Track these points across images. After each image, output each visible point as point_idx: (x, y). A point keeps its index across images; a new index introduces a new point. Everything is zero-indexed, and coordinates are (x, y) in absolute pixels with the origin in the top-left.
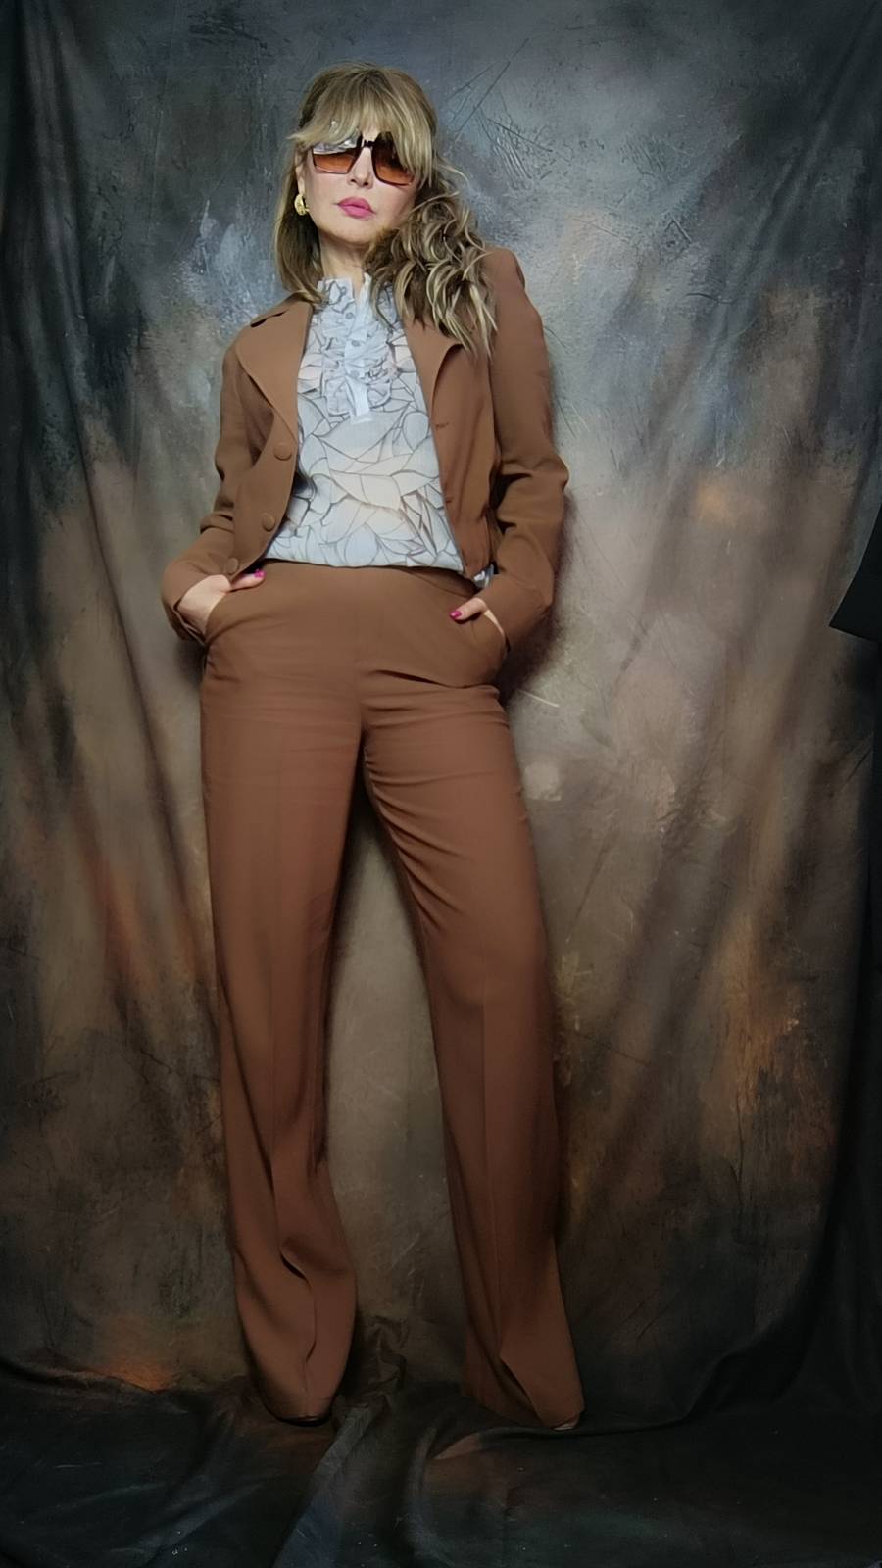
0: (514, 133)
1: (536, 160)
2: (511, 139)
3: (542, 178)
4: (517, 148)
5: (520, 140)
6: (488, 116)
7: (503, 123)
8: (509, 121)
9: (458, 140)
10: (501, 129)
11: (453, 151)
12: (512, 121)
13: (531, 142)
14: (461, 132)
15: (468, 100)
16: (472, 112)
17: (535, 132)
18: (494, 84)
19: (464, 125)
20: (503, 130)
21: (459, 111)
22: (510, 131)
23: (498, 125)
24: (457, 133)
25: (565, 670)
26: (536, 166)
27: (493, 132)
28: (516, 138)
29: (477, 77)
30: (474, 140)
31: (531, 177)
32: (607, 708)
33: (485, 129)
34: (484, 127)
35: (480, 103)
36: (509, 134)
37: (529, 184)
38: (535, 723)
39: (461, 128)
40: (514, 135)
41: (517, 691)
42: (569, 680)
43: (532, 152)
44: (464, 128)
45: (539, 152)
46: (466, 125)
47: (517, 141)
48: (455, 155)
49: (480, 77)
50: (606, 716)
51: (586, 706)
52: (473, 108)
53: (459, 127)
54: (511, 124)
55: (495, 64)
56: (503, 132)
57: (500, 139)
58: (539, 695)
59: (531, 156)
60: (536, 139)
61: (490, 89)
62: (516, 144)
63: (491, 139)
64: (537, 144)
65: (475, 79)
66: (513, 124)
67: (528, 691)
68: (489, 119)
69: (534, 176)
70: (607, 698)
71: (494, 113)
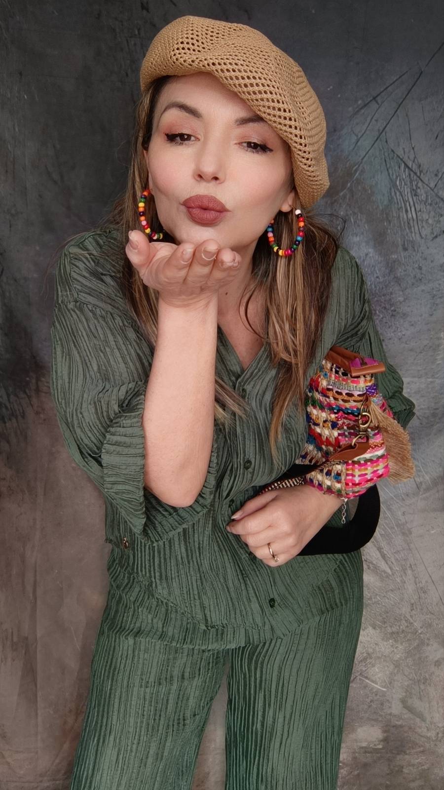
0: (415, 174)
1: (432, 214)
2: (411, 182)
3: (433, 240)
4: (416, 195)
5: (420, 184)
6: (392, 145)
7: (406, 159)
8: (412, 157)
9: (357, 174)
10: (403, 166)
11: (351, 190)
12: (415, 157)
13: (431, 188)
14: (361, 165)
15: (373, 120)
16: (376, 138)
17: (436, 175)
18: (403, 101)
19: (366, 155)
20: (405, 169)
21: (363, 135)
22: (412, 170)
23: (400, 160)
24: (357, 166)
25: (394, 664)
26: (430, 221)
27: (395, 170)
28: (416, 180)
29: (387, 88)
30: (374, 177)
31: (423, 236)
32: (421, 693)
33: (386, 165)
34: (385, 161)
35: (386, 127)
36: (410, 175)
37: (420, 246)
38: (368, 700)
39: (363, 159)
40: (415, 177)
41: (358, 678)
42: (396, 671)
43: (430, 201)
44: (365, 159)
45: (436, 204)
46: (367, 156)
47: (416, 186)
48: (353, 196)
49: (389, 88)
50: (420, 699)
51: (407, 691)
52: (377, 134)
53: (361, 158)
54: (414, 161)
55: (407, 72)
56: (404, 171)
57: (400, 180)
58: (373, 682)
59: (428, 207)
60: (436, 186)
61: (398, 109)
62: (415, 188)
63: (391, 180)
64: (436, 192)
65: (383, 91)
66: (416, 160)
67: (366, 678)
68: (392, 151)
69: (426, 235)
70: (422, 687)
71: (398, 143)
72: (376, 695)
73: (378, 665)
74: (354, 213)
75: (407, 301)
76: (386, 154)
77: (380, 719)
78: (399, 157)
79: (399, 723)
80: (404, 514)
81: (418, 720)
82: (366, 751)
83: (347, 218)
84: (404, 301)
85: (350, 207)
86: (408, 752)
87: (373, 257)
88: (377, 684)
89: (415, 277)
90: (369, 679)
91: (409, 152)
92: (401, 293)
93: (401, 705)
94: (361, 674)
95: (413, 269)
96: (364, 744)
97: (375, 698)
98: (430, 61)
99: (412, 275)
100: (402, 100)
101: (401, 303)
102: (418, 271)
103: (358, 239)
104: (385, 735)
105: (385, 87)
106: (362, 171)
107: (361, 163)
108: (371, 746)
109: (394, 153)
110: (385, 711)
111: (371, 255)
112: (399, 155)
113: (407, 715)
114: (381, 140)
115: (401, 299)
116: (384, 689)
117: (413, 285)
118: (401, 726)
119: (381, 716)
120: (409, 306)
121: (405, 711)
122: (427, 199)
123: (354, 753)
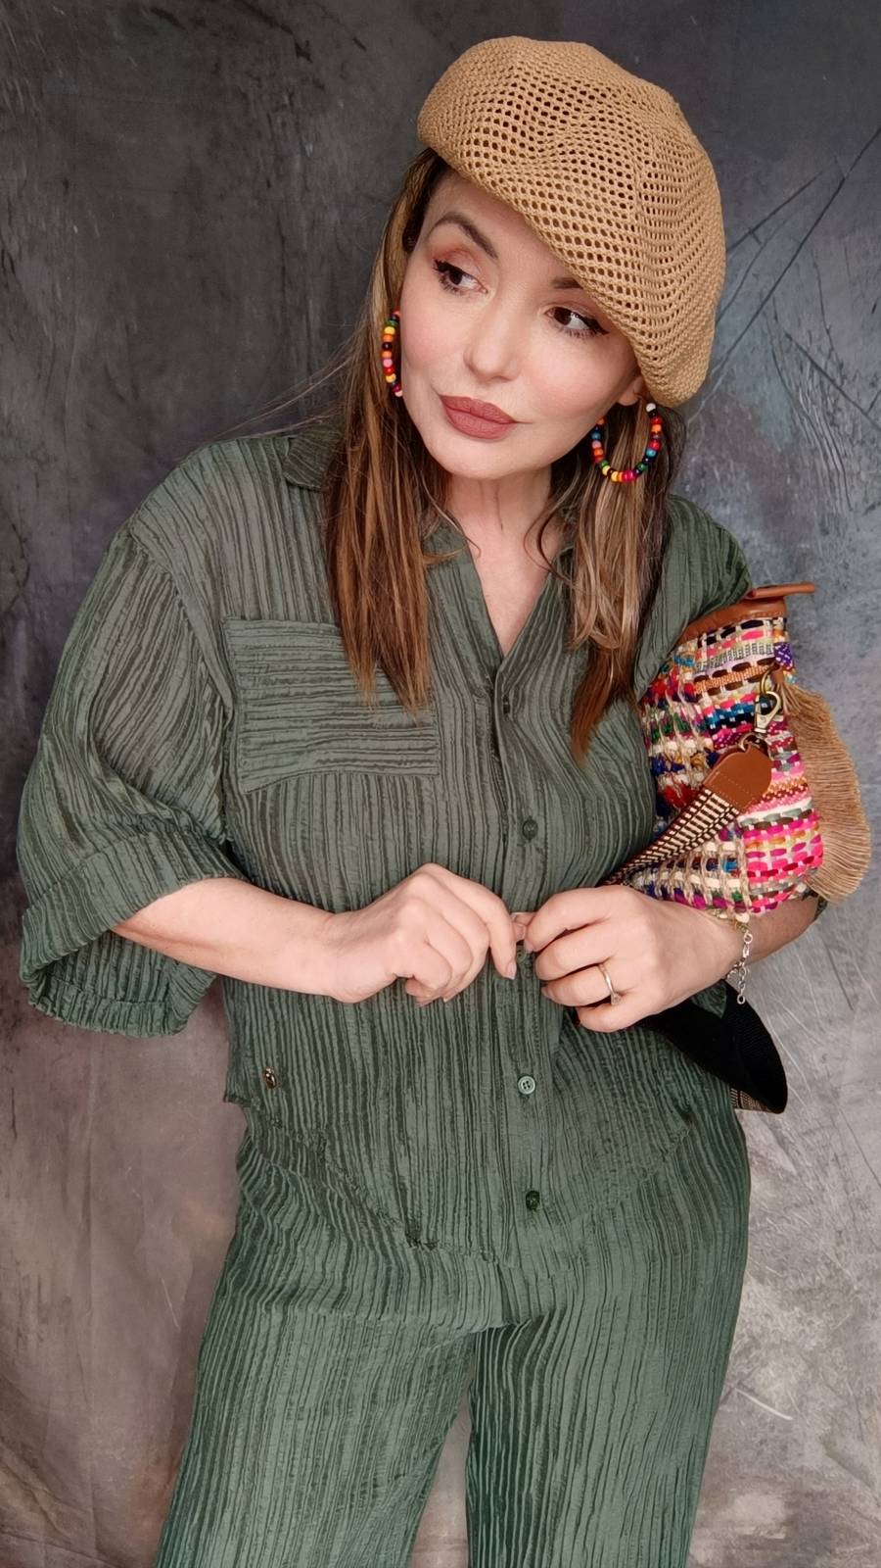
0: (833, 381)
1: (865, 461)
2: (824, 398)
3: (866, 513)
4: (832, 424)
5: (842, 403)
6: (787, 325)
7: (814, 352)
8: (826, 348)
9: (719, 382)
10: (809, 363)
11: (707, 413)
12: (832, 349)
13: (862, 410)
14: (727, 365)
15: (750, 274)
16: (755, 311)
17: (873, 385)
18: (806, 239)
19: (735, 344)
20: (812, 371)
21: (729, 305)
22: (826, 375)
23: (801, 354)
24: (719, 366)
25: (806, 1361)
26: (863, 476)
27: (793, 374)
28: (834, 394)
29: (774, 213)
30: (755, 387)
31: (853, 506)
32: (864, 1427)
33: (776, 364)
34: (774, 357)
35: (774, 289)
36: (821, 383)
37: (847, 526)
38: (757, 1441)
39: (729, 352)
40: (832, 387)
41: (736, 1390)
42: (810, 1377)
43: (860, 436)
44: (735, 351)
45: (873, 442)
46: (738, 346)
47: (834, 405)
48: (713, 426)
49: (781, 212)
50: (861, 1438)
51: (833, 1422)
52: (758, 303)
53: (726, 350)
54: (829, 357)
55: (815, 179)
56: (811, 376)
57: (803, 394)
58: (765, 1401)
59: (857, 447)
60: (872, 405)
61: (798, 251)
62: (832, 411)
63: (788, 392)
64: (873, 417)
65: (768, 218)
66: (833, 353)
67: (751, 1391)
68: (788, 336)
69: (856, 505)
70: (865, 1413)
71: (799, 320)
72: (772, 1428)
73: (774, 1363)
74: (721, 461)
75: (823, 628)
76: (776, 342)
77: (780, 1478)
78: (801, 349)
79: (819, 1488)
80: (824, 1058)
81: (857, 1483)
82: (752, 1544)
83: (705, 469)
84: (819, 628)
85: (709, 448)
86: (838, 1550)
87: (760, 546)
88: (772, 1406)
89: (838, 582)
90: (756, 1395)
91: (821, 338)
92: (814, 613)
93: (822, 1451)
94: (740, 1383)
95: (836, 567)
96: (748, 1531)
97: (771, 1435)
98: (859, 158)
99: (833, 578)
100: (805, 235)
101: (812, 632)
102: (842, 570)
103: (728, 511)
104: (791, 1512)
105: (772, 209)
106: (728, 376)
107: (727, 360)
108: (762, 1533)
109: (791, 339)
110: (789, 1462)
111: (756, 543)
112: (800, 341)
113: (835, 1472)
114: (764, 314)
115: (814, 624)
116: (788, 1418)
117: (834, 597)
118: (823, 1495)
119: (782, 1472)
120: (826, 639)
121: (831, 1463)
122: (854, 432)
123: (727, 1547)
